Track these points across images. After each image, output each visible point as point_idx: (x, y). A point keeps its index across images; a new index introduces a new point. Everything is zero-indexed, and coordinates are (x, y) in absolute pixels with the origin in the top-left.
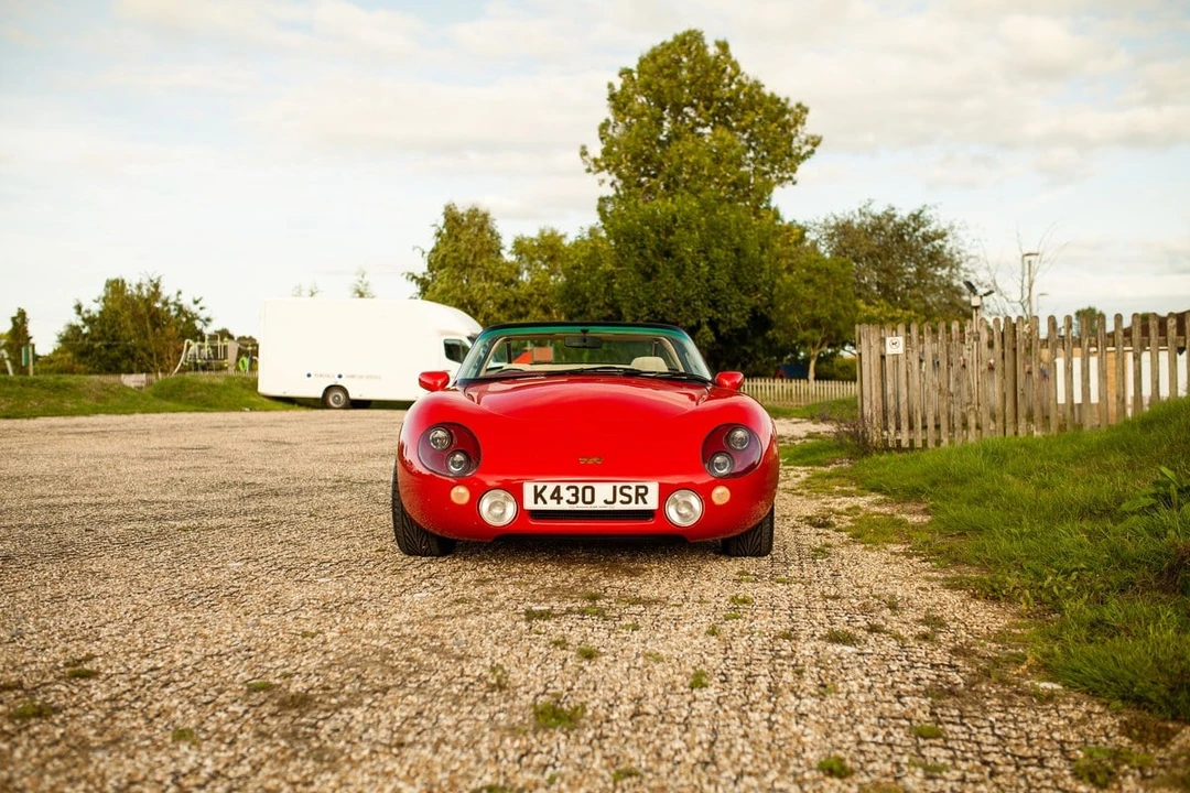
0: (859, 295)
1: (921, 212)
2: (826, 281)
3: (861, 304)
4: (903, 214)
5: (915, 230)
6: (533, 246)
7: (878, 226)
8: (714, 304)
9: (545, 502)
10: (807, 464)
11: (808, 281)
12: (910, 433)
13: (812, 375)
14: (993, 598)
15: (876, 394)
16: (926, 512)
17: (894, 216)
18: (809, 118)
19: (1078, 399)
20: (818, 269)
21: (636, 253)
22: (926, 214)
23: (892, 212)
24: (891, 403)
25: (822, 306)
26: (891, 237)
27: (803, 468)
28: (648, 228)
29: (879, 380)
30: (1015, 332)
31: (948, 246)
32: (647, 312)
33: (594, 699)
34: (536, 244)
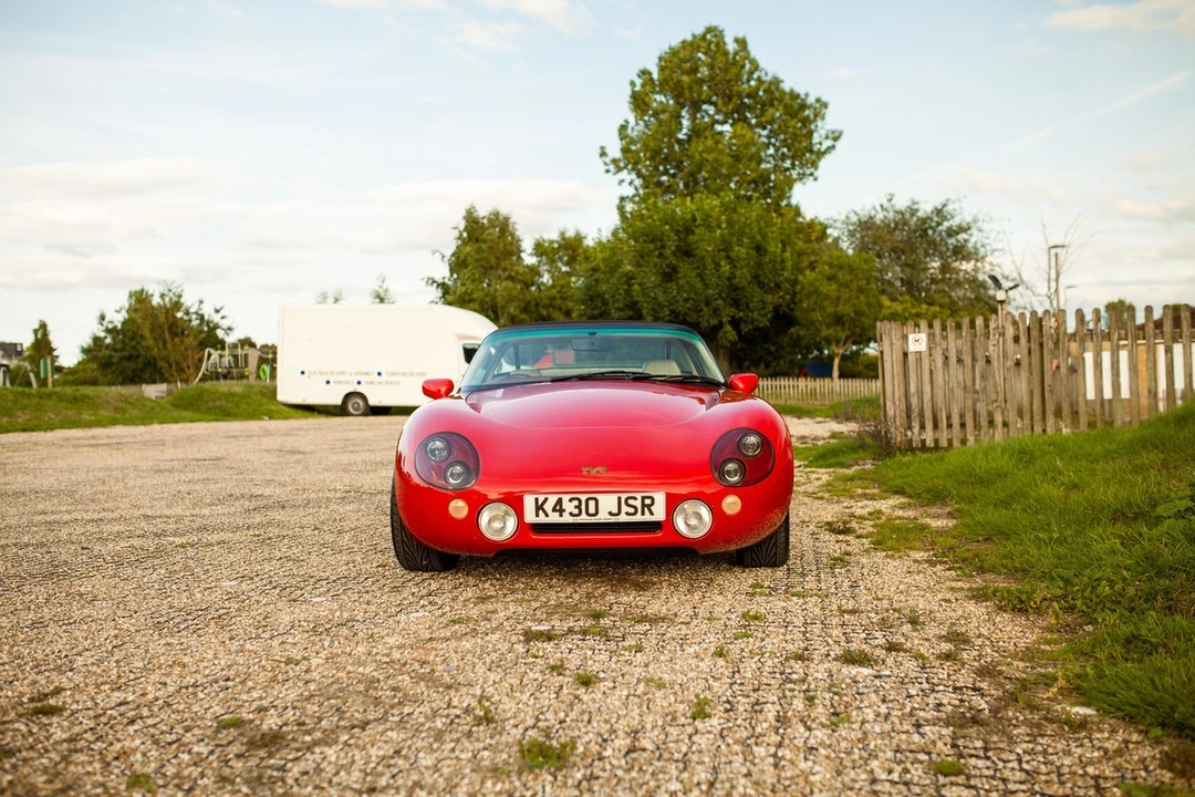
0: (883, 292)
1: (944, 206)
2: (849, 278)
3: (886, 301)
4: (925, 208)
5: (939, 224)
6: (553, 248)
7: (901, 221)
8: (736, 303)
9: (547, 515)
10: (829, 466)
11: (831, 278)
12: (934, 432)
13: (836, 373)
14: (1020, 610)
15: (899, 392)
16: (950, 515)
17: (917, 210)
18: (829, 113)
19: (1108, 394)
20: (841, 264)
21: (657, 253)
22: (950, 208)
23: (915, 207)
24: (914, 401)
25: (846, 302)
26: (915, 232)
27: (824, 470)
28: (667, 227)
29: (902, 378)
30: (1041, 326)
31: (973, 240)
32: (668, 312)
33: (587, 733)
34: (556, 246)
